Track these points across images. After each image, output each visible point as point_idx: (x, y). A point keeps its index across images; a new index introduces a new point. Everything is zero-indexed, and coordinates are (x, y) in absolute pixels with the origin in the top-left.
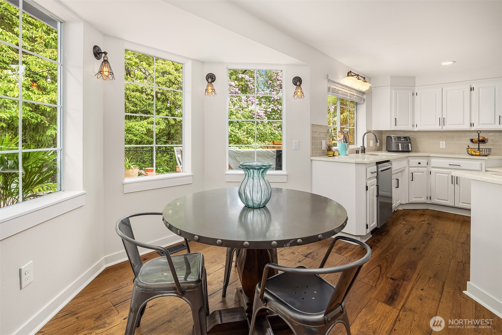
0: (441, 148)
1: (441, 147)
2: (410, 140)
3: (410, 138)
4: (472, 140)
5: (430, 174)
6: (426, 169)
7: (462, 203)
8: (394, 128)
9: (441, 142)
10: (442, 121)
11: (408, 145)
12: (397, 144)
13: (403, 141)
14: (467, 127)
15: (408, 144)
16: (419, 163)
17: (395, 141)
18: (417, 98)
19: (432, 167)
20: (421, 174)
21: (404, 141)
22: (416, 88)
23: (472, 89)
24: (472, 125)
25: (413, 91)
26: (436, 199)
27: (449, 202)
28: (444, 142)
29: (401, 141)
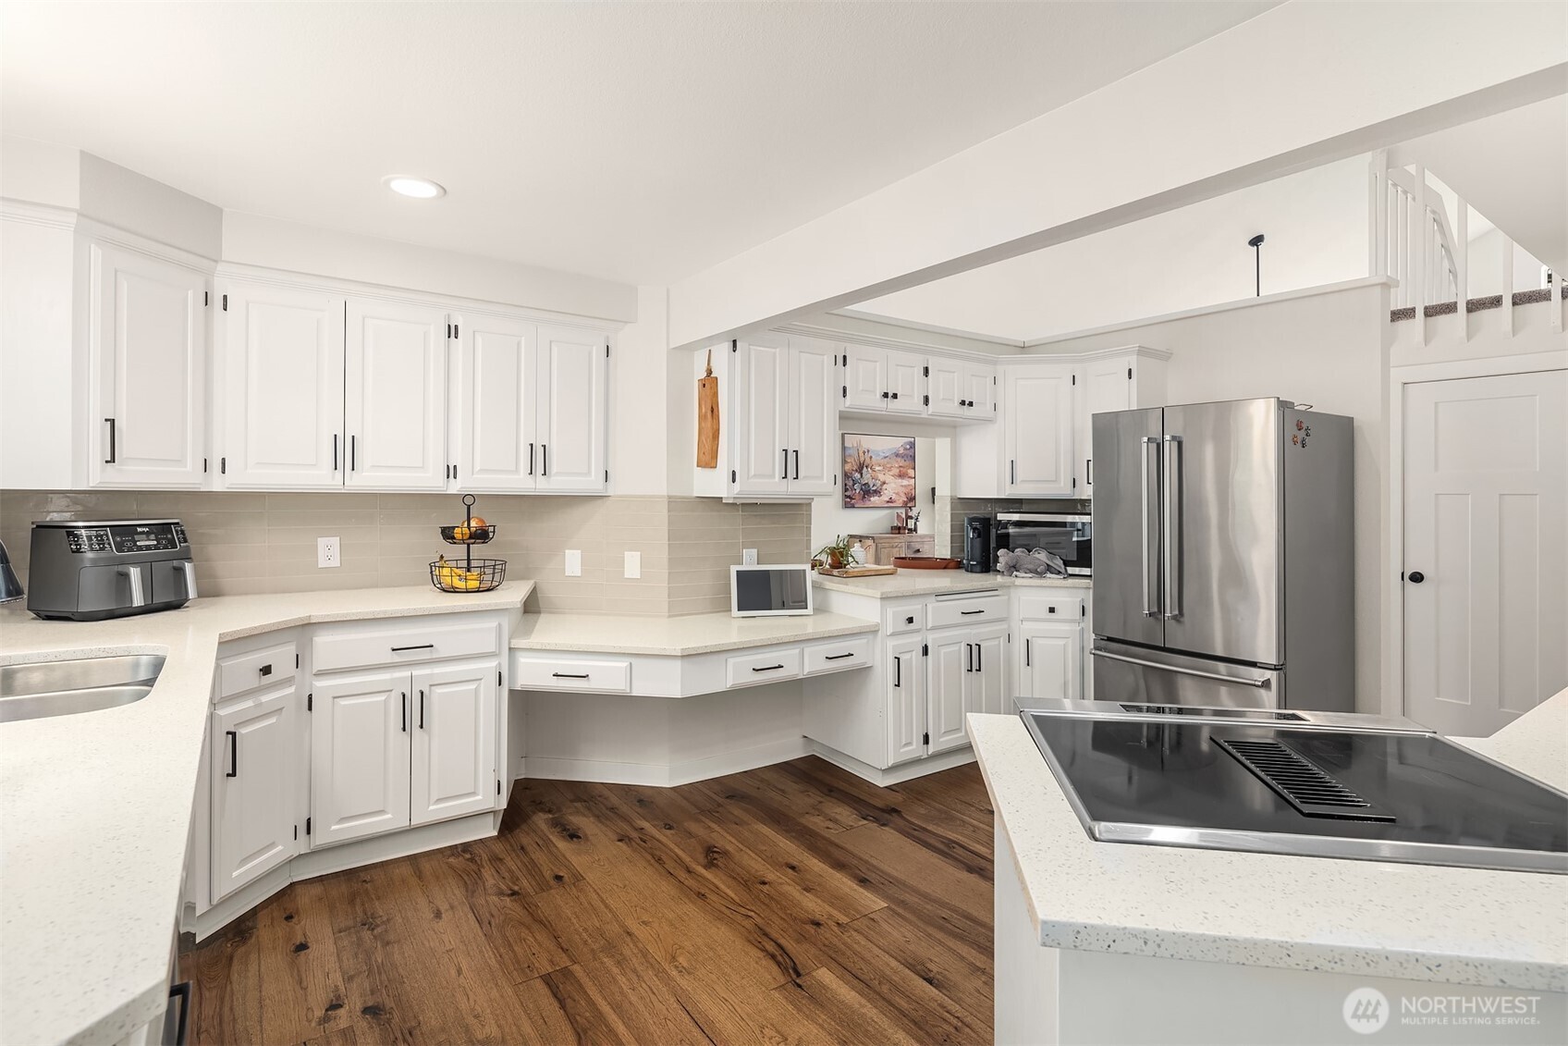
0: (320, 566)
1: (322, 563)
2: (186, 541)
3: (183, 532)
4: (448, 534)
5: (310, 709)
6: (292, 690)
7: (439, 800)
8: (97, 477)
9: (322, 542)
10: (345, 451)
11: (180, 571)
12: (116, 568)
13: (148, 548)
14: (432, 481)
15: (175, 563)
16: (266, 670)
17: (102, 554)
18: (227, 324)
19: (320, 674)
20: (273, 720)
21: (156, 547)
22: (220, 267)
23: (452, 332)
24: (451, 472)
25: (207, 283)
26: (338, 823)
27: (389, 816)
28: (335, 541)
29: (140, 548)
